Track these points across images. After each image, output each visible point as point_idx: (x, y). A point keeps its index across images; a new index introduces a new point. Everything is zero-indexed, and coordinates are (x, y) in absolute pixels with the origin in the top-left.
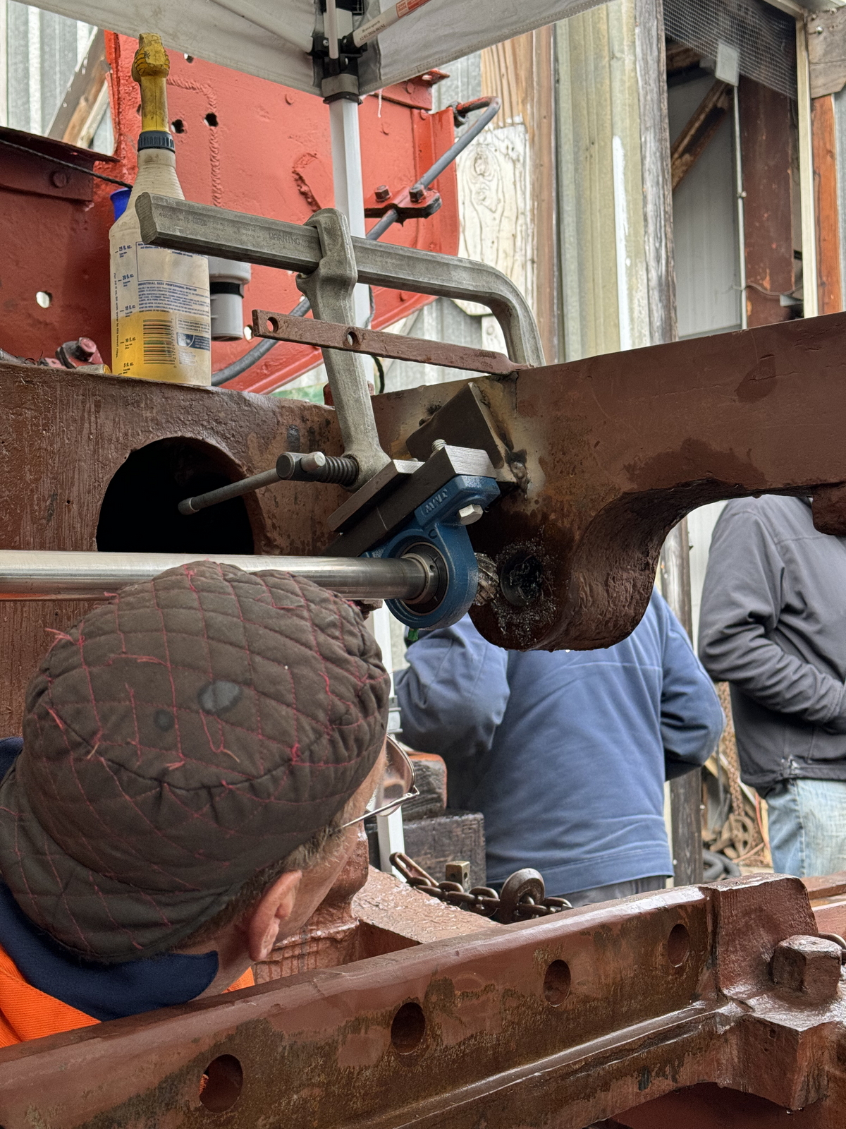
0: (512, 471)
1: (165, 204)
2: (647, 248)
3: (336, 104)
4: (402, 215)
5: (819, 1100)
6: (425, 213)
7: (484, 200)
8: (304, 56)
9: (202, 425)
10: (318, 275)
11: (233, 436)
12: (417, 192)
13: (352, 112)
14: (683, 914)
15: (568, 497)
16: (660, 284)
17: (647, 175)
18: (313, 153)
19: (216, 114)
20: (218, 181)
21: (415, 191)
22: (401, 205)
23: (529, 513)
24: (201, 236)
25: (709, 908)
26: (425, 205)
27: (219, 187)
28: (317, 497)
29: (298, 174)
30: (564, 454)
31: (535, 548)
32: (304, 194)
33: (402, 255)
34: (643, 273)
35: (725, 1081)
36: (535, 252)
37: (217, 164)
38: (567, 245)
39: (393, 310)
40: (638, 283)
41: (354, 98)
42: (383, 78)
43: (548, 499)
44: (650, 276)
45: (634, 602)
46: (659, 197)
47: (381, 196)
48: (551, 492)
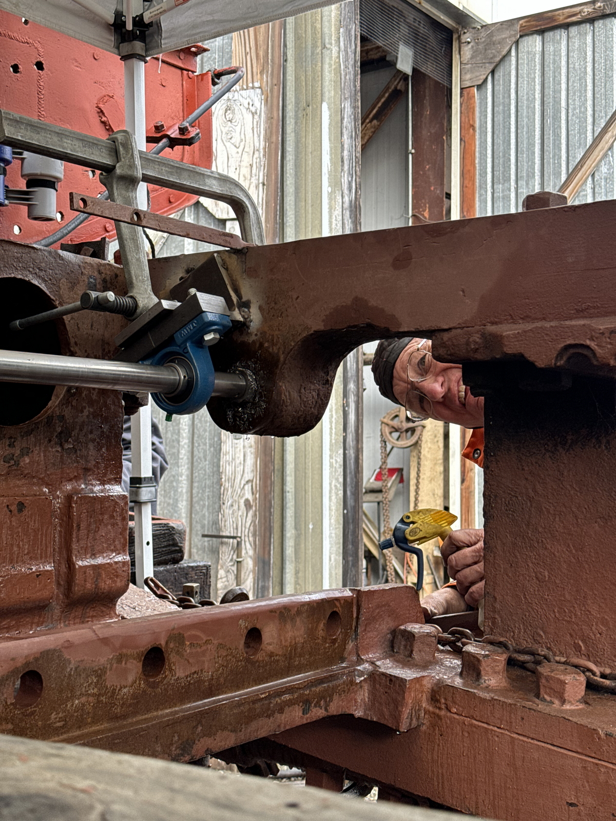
0: (240, 313)
1: (12, 117)
2: (343, 181)
3: (129, 62)
4: (173, 142)
5: (419, 726)
6: (189, 142)
7: (231, 139)
8: (108, 26)
9: (29, 271)
10: (115, 173)
11: (50, 280)
12: (184, 128)
13: (141, 68)
14: (337, 604)
15: (277, 332)
16: (351, 206)
17: (344, 130)
18: (111, 95)
19: (43, 62)
20: (42, 109)
21: (182, 127)
22: (172, 136)
23: (251, 342)
24: (35, 141)
25: (355, 601)
26: (189, 137)
27: (43, 113)
28: (107, 326)
29: (100, 109)
30: (276, 303)
31: (253, 366)
32: (103, 123)
33: (173, 166)
34: (339, 198)
35: (359, 713)
36: (266, 178)
37: (42, 97)
38: (288, 175)
39: (164, 208)
40: (336, 204)
41: (142, 58)
42: (163, 46)
43: (263, 333)
44: (344, 200)
45: (318, 405)
46: (352, 146)
47: (158, 128)
48: (266, 329)
